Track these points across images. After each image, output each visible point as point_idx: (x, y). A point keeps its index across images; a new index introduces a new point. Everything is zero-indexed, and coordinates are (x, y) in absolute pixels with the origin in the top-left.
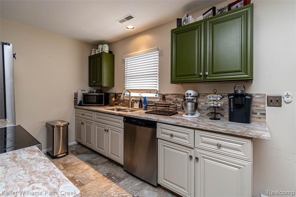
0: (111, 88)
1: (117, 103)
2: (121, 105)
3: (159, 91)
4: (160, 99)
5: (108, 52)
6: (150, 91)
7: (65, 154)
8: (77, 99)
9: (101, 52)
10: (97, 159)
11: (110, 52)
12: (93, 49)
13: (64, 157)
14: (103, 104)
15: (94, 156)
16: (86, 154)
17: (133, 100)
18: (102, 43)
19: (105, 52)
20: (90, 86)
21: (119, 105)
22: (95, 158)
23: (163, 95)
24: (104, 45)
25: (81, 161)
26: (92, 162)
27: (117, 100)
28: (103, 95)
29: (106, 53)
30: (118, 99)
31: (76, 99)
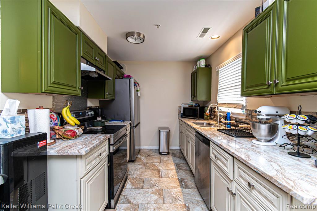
1: (212, 117)
2: (215, 120)
3: (246, 106)
4: (247, 116)
5: (204, 67)
6: (235, 106)
7: (166, 153)
8: (180, 111)
9: (198, 67)
10: (184, 165)
11: (206, 66)
12: (195, 66)
13: (166, 156)
14: (197, 117)
15: (183, 161)
16: (180, 158)
17: (220, 115)
18: (199, 58)
19: (201, 67)
20: (192, 100)
21: (214, 119)
22: (184, 164)
23: (249, 111)
24: (201, 60)
25: (173, 162)
26: (180, 166)
27: (212, 114)
28: (198, 109)
29: (202, 68)
30: (213, 113)
31: (180, 112)
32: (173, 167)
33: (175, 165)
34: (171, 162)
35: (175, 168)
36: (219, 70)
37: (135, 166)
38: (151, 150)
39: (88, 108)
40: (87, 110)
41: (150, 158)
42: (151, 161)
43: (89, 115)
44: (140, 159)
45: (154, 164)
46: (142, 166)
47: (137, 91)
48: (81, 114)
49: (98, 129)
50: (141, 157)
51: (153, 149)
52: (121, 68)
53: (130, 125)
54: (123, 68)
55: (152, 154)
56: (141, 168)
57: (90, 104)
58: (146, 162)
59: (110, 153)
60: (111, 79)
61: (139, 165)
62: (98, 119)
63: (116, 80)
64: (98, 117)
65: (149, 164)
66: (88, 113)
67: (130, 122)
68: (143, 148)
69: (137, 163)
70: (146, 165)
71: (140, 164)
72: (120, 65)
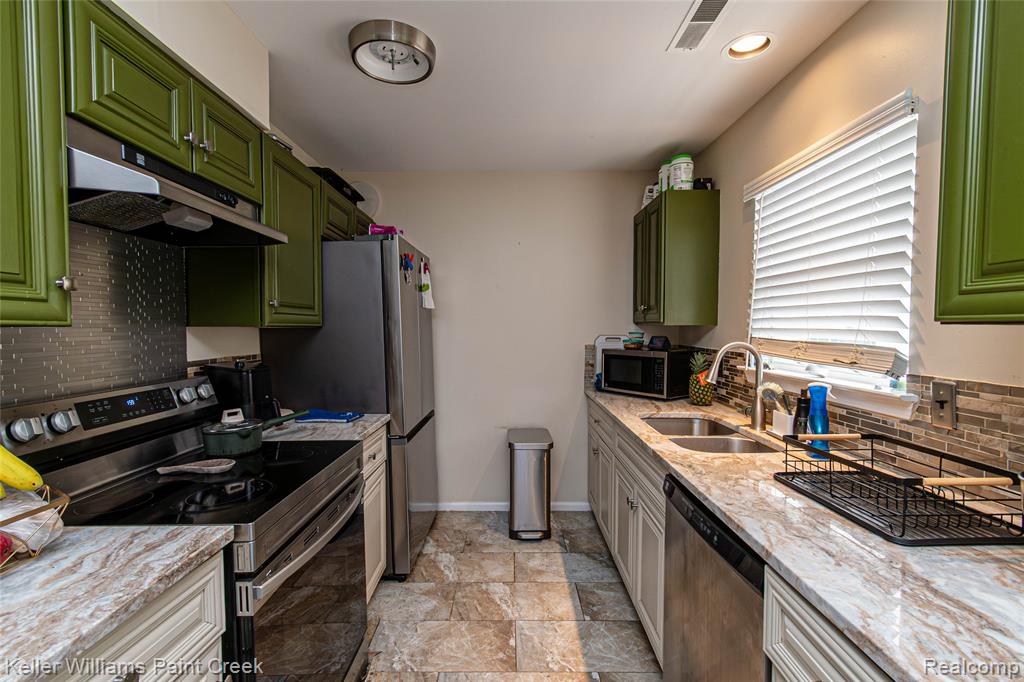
0: (708, 331)
1: (723, 392)
2: (736, 404)
3: (916, 358)
4: (920, 410)
5: (687, 186)
6: (854, 357)
7: (539, 535)
8: (592, 365)
9: (664, 189)
10: (612, 594)
11: (699, 184)
12: (648, 187)
13: (535, 545)
14: (662, 393)
15: (607, 576)
16: (595, 559)
17: (769, 393)
18: (668, 154)
19: (676, 188)
20: (636, 324)
21: (731, 402)
22: (608, 587)
23: (938, 386)
24: (673, 163)
25: (564, 580)
26: (594, 600)
27: (723, 380)
28: (663, 359)
29: (681, 192)
30: (727, 377)
31: (590, 368)
32: (564, 605)
33: (572, 597)
34: (556, 579)
35: (572, 615)
36: (757, 198)
37: (409, 599)
38: (480, 516)
39: (191, 371)
40: (184, 376)
41: (476, 558)
42: (476, 577)
43: (182, 402)
44: (434, 563)
45: (486, 592)
46: (434, 602)
47: (421, 288)
48: (131, 402)
49: (209, 475)
50: (436, 553)
51: (487, 514)
52: (356, 197)
53: (388, 432)
54: (362, 199)
55: (482, 539)
56: (431, 615)
57: (198, 348)
58: (456, 579)
59: (239, 618)
60: (284, 239)
61: (423, 598)
62: (227, 420)
63: (325, 243)
64: (226, 412)
65: (468, 589)
66: (178, 393)
67: (388, 417)
68: (448, 510)
69: (417, 586)
70: (453, 598)
71: (428, 593)
72: (348, 186)
